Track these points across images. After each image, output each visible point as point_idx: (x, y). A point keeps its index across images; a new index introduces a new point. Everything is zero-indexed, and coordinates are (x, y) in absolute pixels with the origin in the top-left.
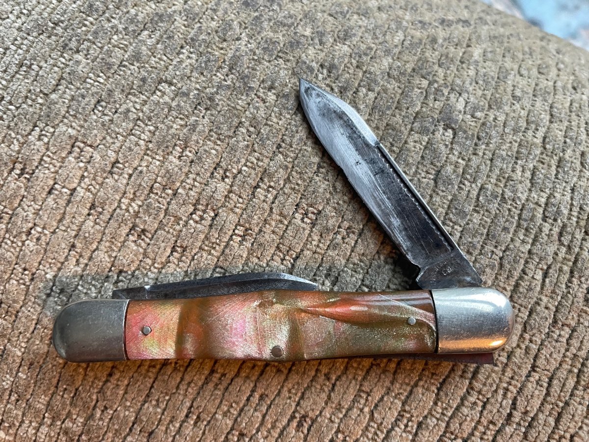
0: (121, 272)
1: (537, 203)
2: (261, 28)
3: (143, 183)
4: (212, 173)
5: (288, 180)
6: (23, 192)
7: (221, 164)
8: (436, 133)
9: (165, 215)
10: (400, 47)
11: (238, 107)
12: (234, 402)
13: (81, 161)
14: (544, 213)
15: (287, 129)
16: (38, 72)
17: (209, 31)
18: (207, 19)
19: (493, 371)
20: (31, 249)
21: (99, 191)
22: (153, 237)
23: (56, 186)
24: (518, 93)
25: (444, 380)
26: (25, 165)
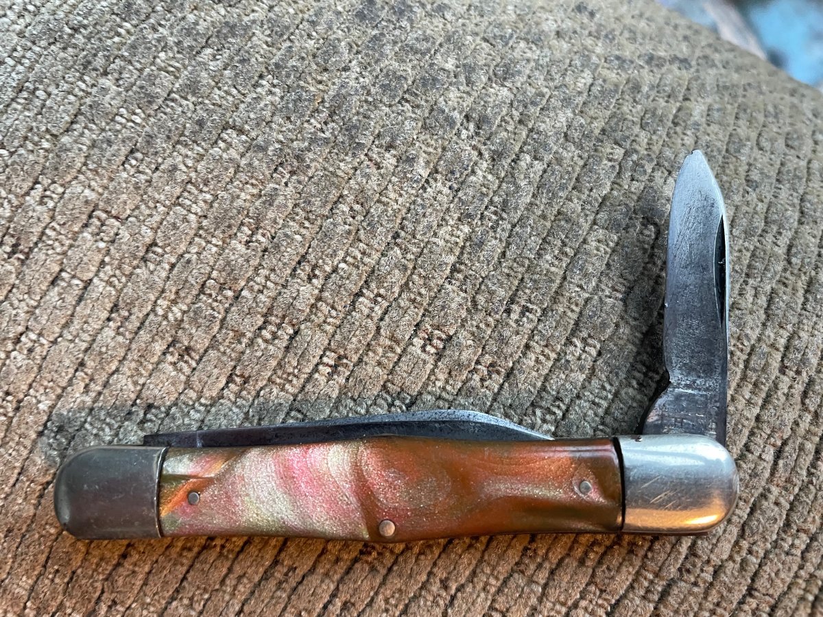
0: (150, 406)
1: (772, 346)
2: (382, 54)
3: (190, 278)
4: (294, 270)
5: (405, 287)
6: (13, 279)
7: (308, 256)
8: (631, 230)
9: (221, 328)
10: (585, 94)
11: (340, 173)
12: (306, 610)
13: (102, 239)
14: (782, 361)
15: (409, 210)
16: (45, 101)
17: (304, 55)
18: (302, 36)
19: (690, 593)
20: (19, 365)
21: (125, 286)
22: (201, 359)
23: (64, 274)
24: (755, 176)
25: (618, 602)
26: (19, 239)
